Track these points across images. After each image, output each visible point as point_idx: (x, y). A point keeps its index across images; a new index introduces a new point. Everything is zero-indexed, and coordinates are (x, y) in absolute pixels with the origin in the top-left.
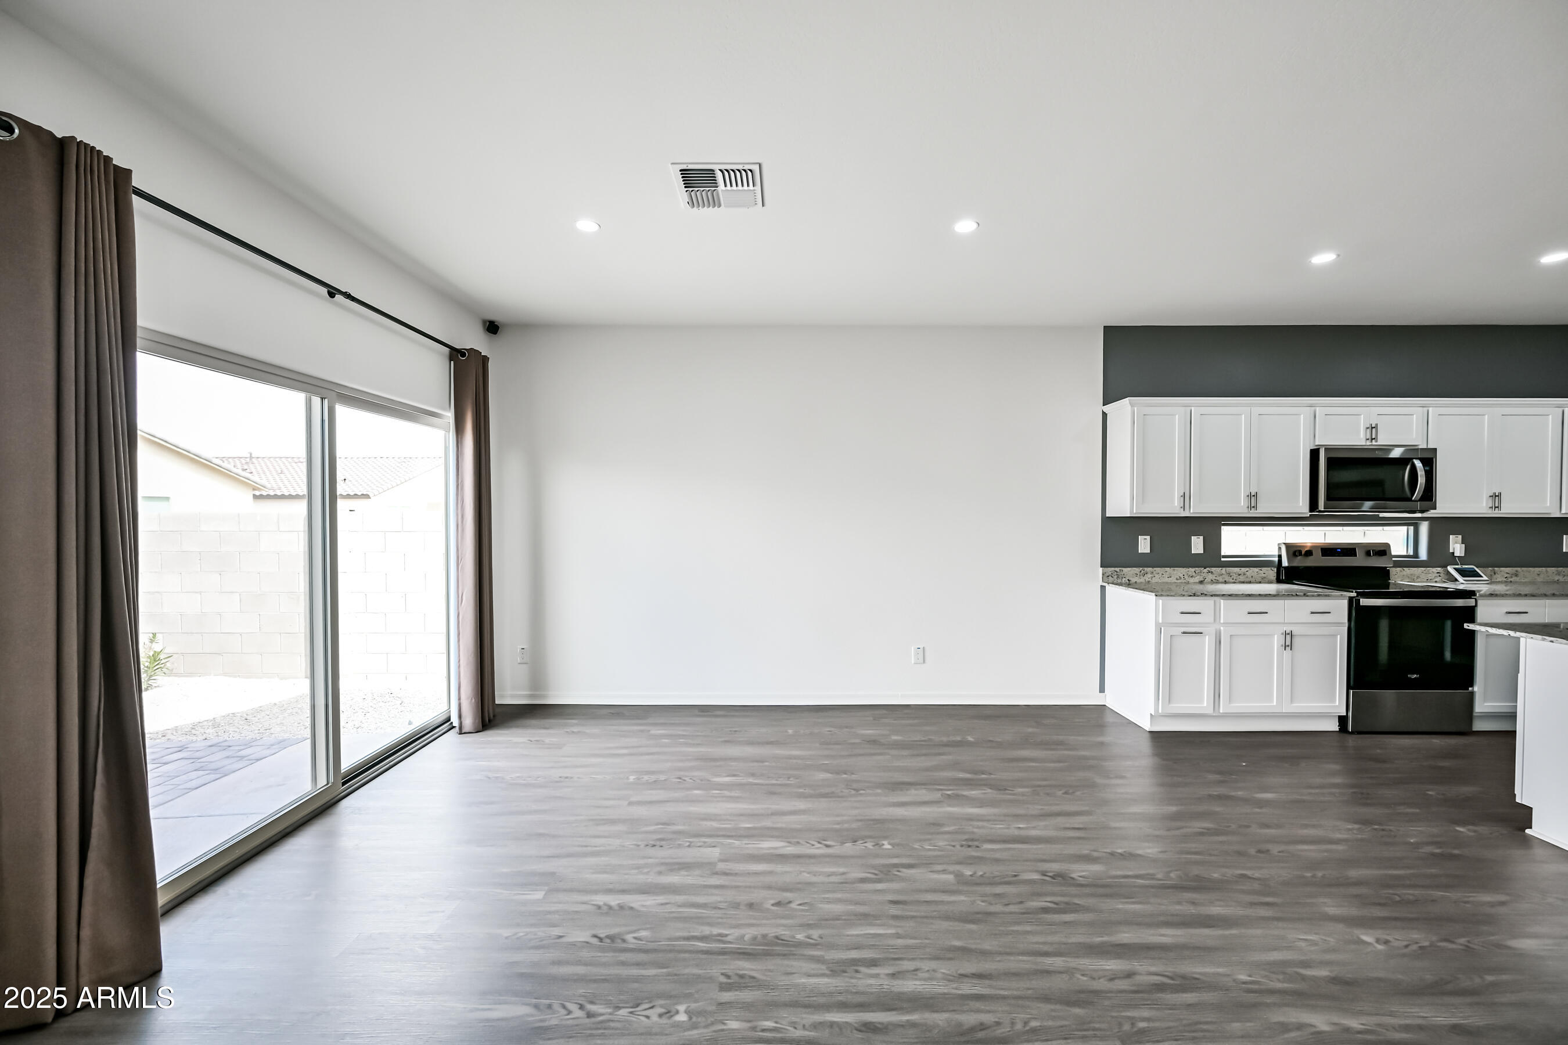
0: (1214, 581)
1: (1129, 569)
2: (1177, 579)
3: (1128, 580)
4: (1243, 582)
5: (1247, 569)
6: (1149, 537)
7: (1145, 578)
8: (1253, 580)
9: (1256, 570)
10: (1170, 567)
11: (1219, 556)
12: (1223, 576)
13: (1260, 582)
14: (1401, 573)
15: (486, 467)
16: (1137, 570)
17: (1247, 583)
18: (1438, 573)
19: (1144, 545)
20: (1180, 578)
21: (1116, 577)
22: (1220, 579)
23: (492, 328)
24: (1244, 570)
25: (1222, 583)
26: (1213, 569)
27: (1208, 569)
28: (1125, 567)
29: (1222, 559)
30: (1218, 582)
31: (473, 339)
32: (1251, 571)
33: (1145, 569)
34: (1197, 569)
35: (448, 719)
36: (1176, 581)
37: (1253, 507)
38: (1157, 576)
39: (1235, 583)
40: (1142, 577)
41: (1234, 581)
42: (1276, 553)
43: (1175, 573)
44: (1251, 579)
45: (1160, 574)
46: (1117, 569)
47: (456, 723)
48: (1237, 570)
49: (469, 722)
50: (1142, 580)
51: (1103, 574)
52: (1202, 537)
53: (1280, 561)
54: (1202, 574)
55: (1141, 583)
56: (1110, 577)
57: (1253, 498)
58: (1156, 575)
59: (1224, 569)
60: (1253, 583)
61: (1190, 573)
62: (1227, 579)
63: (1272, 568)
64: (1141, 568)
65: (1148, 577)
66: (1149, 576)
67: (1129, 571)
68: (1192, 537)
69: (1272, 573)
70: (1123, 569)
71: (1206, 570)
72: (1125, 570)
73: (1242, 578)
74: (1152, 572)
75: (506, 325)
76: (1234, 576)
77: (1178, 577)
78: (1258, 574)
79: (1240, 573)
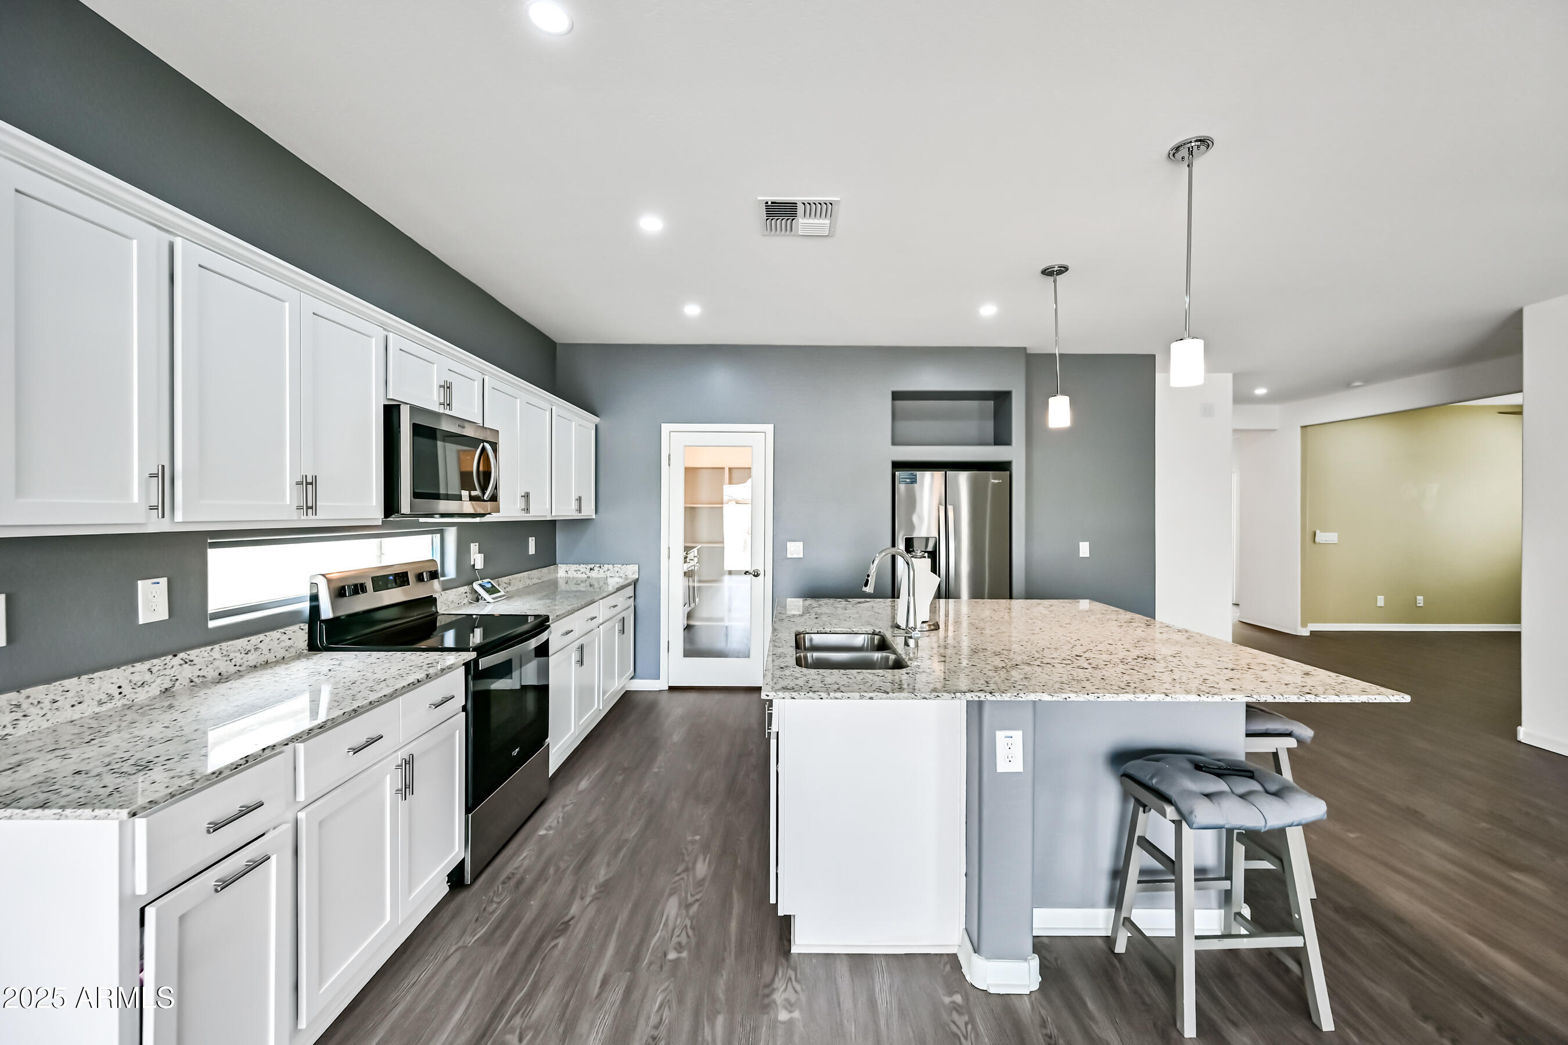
0: (196, 680)
4: (255, 667)
5: (261, 637)
8: (271, 657)
9: (275, 634)
11: (204, 616)
12: (216, 663)
13: (283, 662)
17: (261, 666)
18: (469, 593)
20: (111, 697)
22: (210, 671)
24: (255, 639)
25: (215, 682)
26: (193, 654)
27: (182, 655)
29: (212, 624)
30: (206, 683)
32: (267, 640)
34: (155, 661)
36: (97, 710)
39: (238, 672)
41: (237, 668)
42: (307, 592)
43: (94, 686)
45: (46, 703)
48: (242, 643)
52: (164, 581)
53: (315, 610)
54: (167, 672)
57: (309, 487)
58: (32, 710)
59: (217, 647)
61: (137, 678)
62: (223, 666)
63: (303, 625)
66: (8, 717)
68: (139, 582)
69: (299, 635)
71: (177, 661)
73: (253, 658)
74: (18, 705)
76: (238, 658)
77: (104, 698)
78: (274, 645)
79: (248, 648)
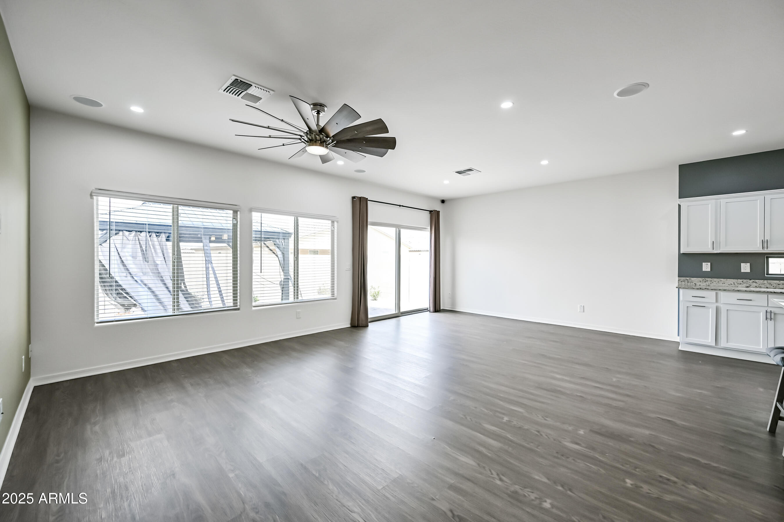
1: (695, 278)
2: (729, 285)
3: (695, 284)
6: (710, 263)
7: (706, 283)
10: (724, 279)
11: (764, 273)
12: (764, 284)
15: (438, 238)
16: (700, 279)
19: (706, 267)
21: (687, 282)
23: (443, 201)
24: (782, 282)
27: (753, 280)
28: (693, 278)
29: (767, 276)
31: (437, 207)
33: (706, 279)
34: (744, 280)
35: (428, 309)
40: (704, 282)
43: (728, 281)
45: (717, 282)
46: (688, 278)
47: (429, 309)
48: (776, 282)
49: (432, 309)
51: (678, 280)
52: (750, 264)
54: (748, 283)
55: (704, 285)
56: (683, 282)
58: (714, 282)
59: (766, 281)
61: (739, 282)
64: (703, 279)
67: (695, 279)
70: (692, 278)
71: (751, 281)
74: (711, 281)
75: (446, 200)
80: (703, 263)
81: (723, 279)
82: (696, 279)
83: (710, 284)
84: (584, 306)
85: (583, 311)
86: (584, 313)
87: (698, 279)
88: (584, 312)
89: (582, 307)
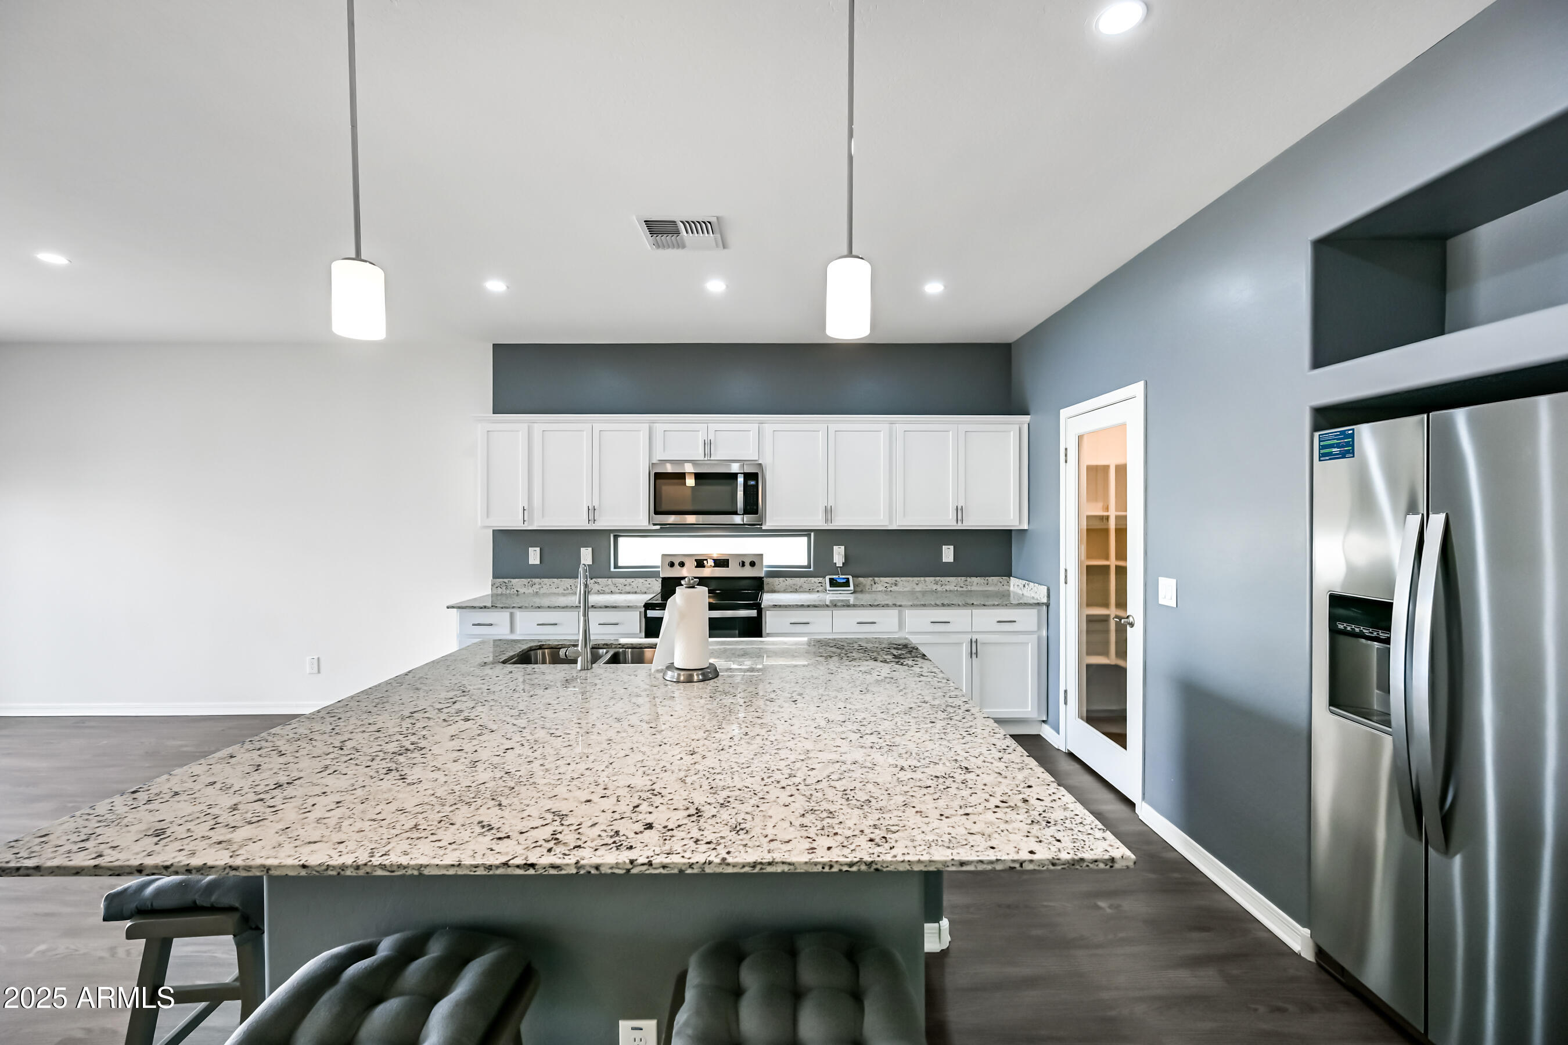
0: (600, 591)
1: (517, 580)
2: (564, 590)
3: (517, 591)
4: (629, 593)
5: (633, 580)
6: (539, 549)
7: (533, 588)
8: (638, 590)
9: (641, 580)
11: (615, 566)
12: (610, 586)
13: (645, 593)
14: (784, 583)
16: (525, 581)
17: (633, 593)
18: (820, 583)
19: (534, 556)
21: (505, 587)
22: (607, 589)
24: (629, 580)
25: (608, 593)
26: (599, 580)
27: (594, 579)
28: (514, 579)
29: (613, 570)
30: (603, 593)
32: (636, 582)
33: (533, 580)
36: (564, 592)
37: (592, 520)
38: (544, 586)
39: (621, 593)
40: (530, 588)
41: (620, 591)
43: (562, 583)
44: (636, 590)
45: (548, 585)
46: (506, 580)
50: (530, 590)
51: (492, 585)
52: (590, 549)
55: (529, 593)
56: (499, 588)
59: (610, 579)
60: (639, 593)
62: (613, 589)
63: (657, 579)
64: (529, 580)
65: (536, 588)
66: (537, 586)
67: (517, 582)
70: (512, 580)
71: (593, 581)
72: (514, 581)
73: (628, 589)
74: (540, 583)
76: (621, 587)
77: (566, 588)
78: (640, 585)
79: (626, 583)
80: (530, 548)
81: (556, 579)
82: (519, 582)
83: (538, 590)
84: (318, 658)
85: (317, 672)
86: (320, 675)
87: (523, 581)
88: (319, 672)
89: (315, 661)
